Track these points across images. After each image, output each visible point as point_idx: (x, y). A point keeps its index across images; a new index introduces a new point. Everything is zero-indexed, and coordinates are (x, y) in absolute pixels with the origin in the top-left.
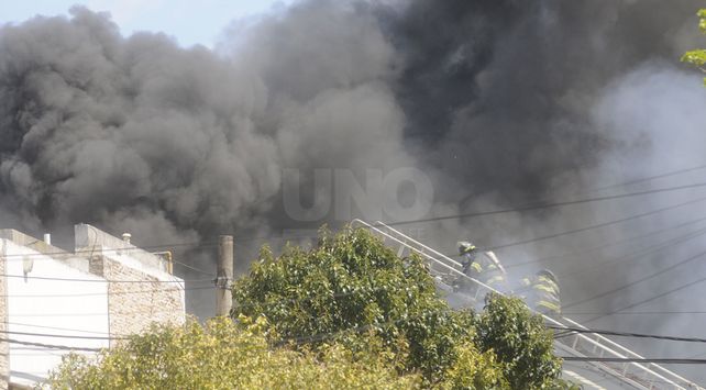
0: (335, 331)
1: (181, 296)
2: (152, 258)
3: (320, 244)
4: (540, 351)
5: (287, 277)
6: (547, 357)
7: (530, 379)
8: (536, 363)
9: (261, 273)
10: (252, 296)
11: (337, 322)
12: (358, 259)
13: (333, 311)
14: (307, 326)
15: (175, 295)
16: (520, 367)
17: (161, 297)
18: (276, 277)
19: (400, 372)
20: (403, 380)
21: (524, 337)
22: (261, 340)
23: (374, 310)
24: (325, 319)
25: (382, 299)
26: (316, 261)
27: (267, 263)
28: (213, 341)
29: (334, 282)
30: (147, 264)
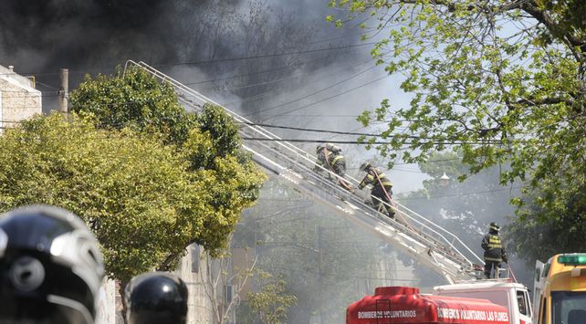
0: (125, 121)
1: (39, 100)
2: (24, 79)
3: (117, 75)
4: (232, 134)
5: (99, 92)
6: (235, 137)
7: (225, 149)
8: (229, 141)
9: (85, 89)
10: (80, 101)
11: (126, 116)
12: (137, 84)
13: (124, 110)
14: (110, 117)
15: (36, 99)
16: (222, 142)
17: (29, 100)
18: (93, 91)
19: (165, 143)
20: (167, 147)
21: (224, 127)
22: (91, 125)
23: (146, 109)
24: (120, 114)
25: (151, 104)
26: (114, 84)
27: (88, 84)
28: (67, 124)
29: (126, 95)
30: (21, 82)
